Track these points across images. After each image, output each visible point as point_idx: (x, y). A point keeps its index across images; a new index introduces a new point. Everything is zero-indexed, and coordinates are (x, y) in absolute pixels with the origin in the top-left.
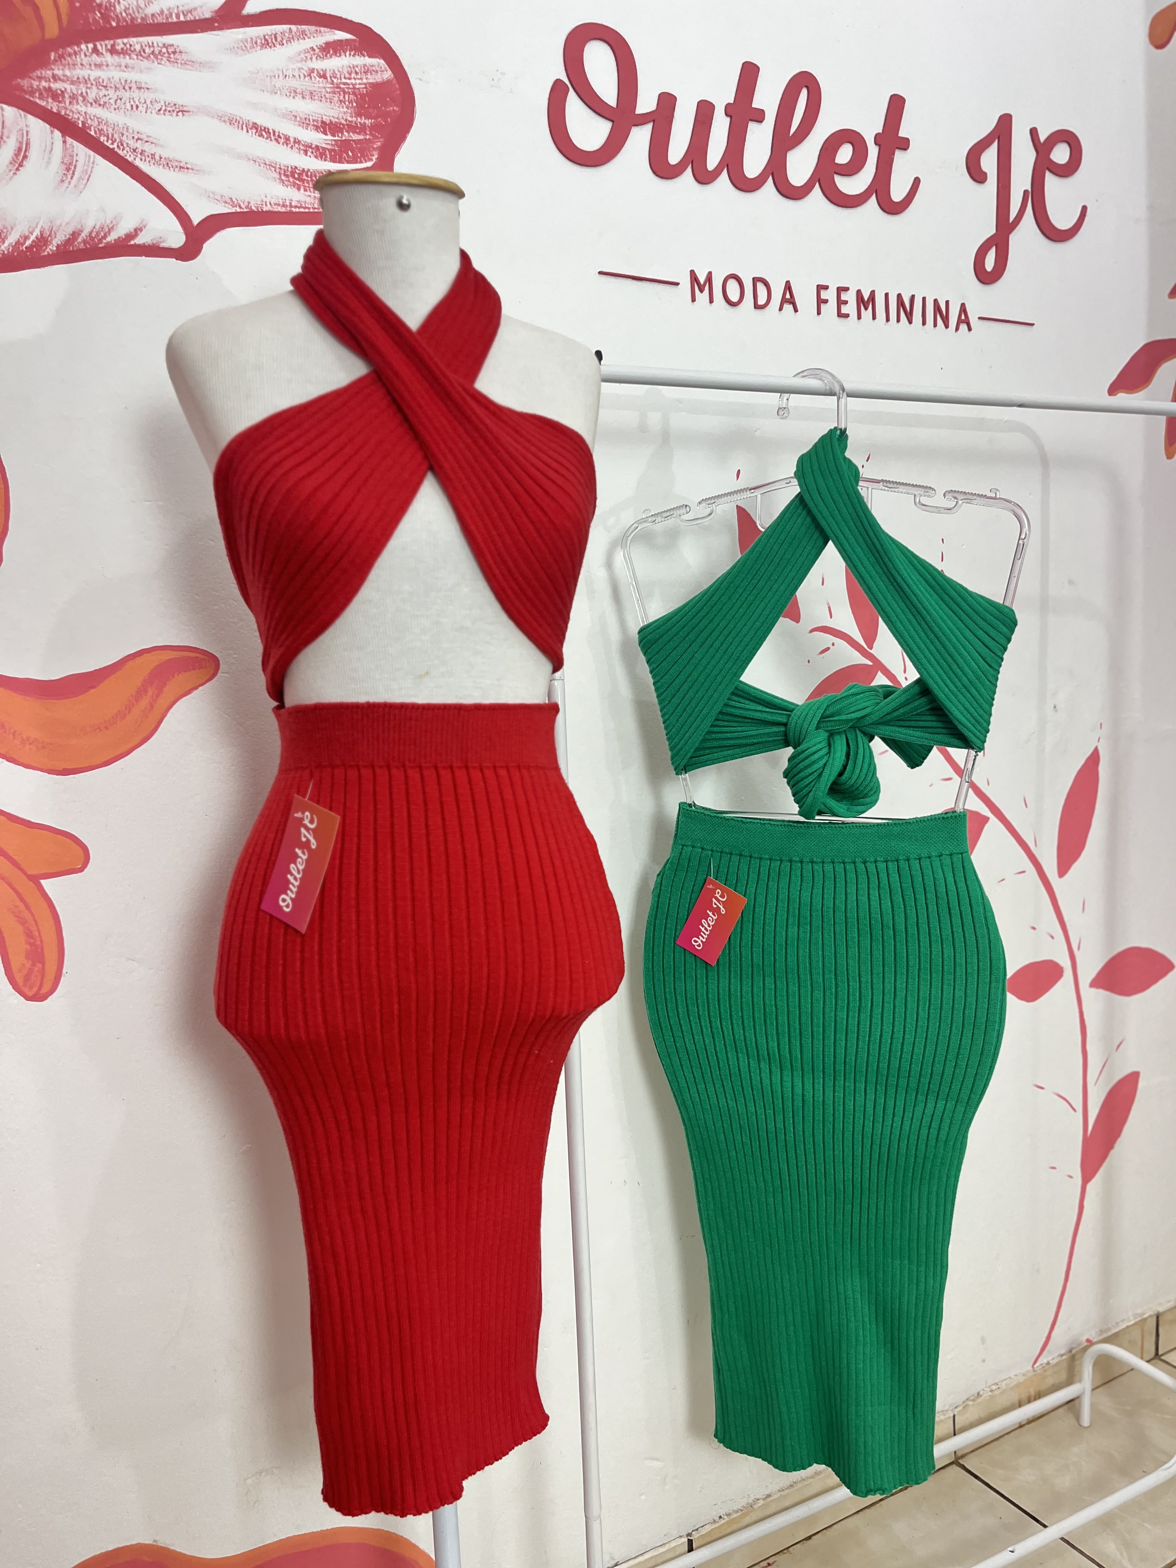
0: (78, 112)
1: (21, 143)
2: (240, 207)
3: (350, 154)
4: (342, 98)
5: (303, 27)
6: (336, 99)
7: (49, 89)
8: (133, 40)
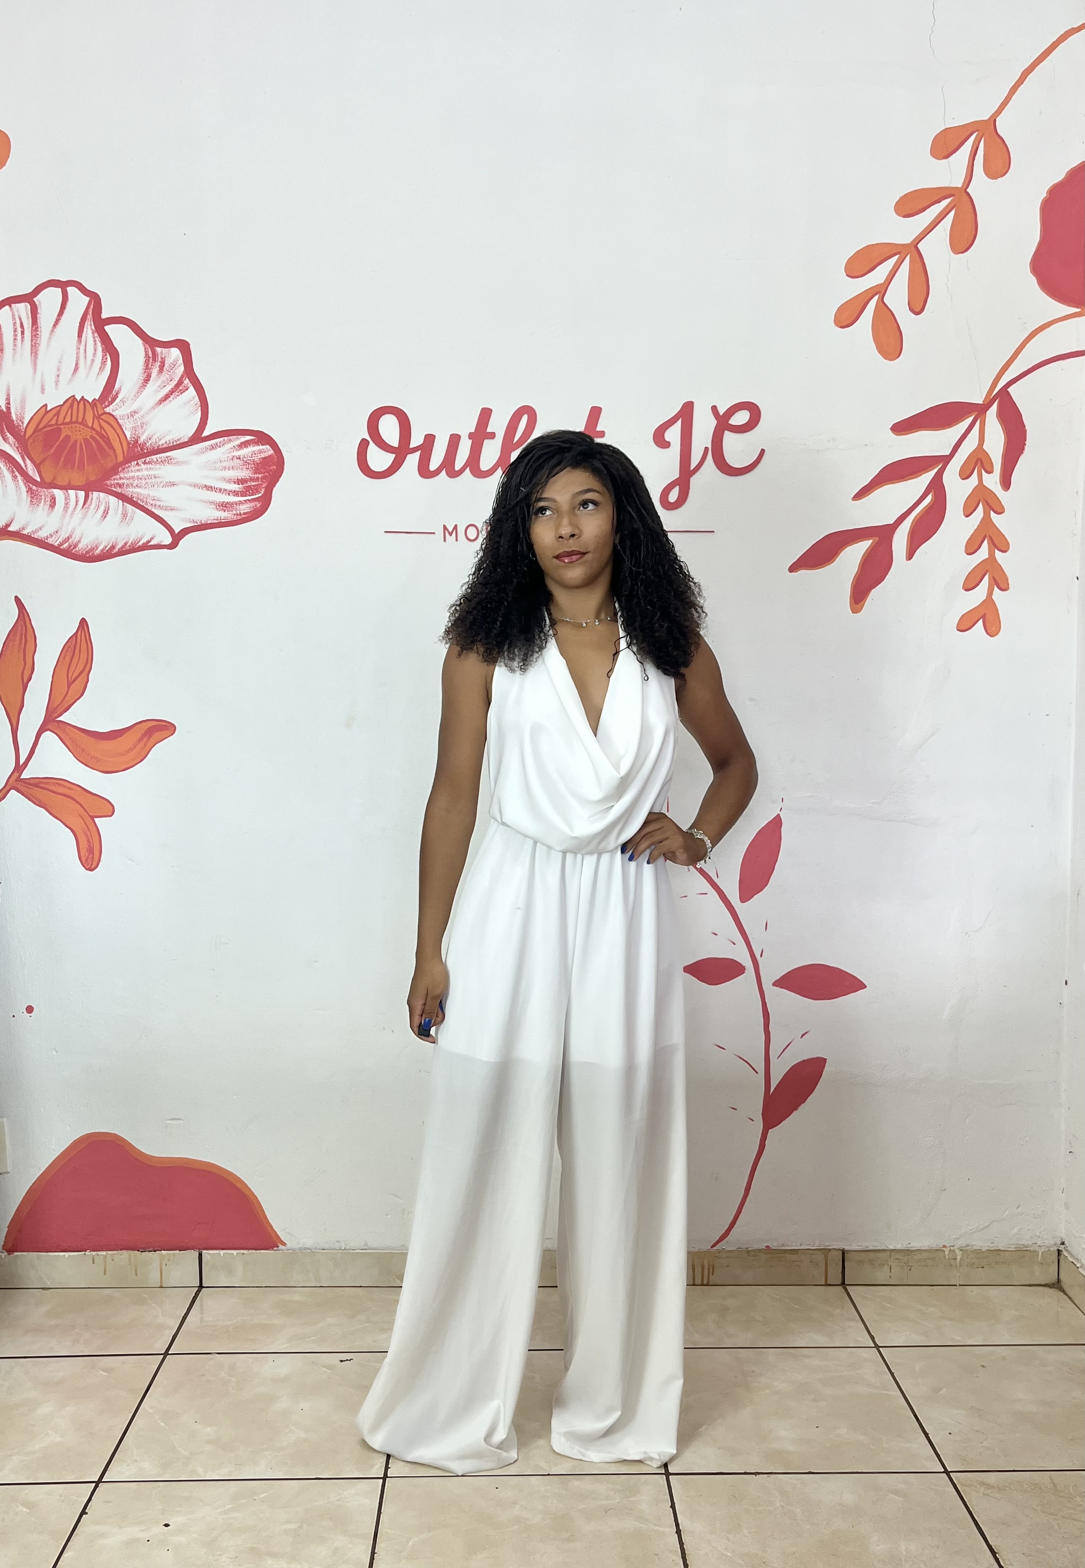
0: (129, 491)
1: (106, 507)
2: (197, 523)
3: (251, 492)
4: (247, 467)
5: (230, 437)
6: (245, 467)
7: (118, 484)
8: (153, 457)
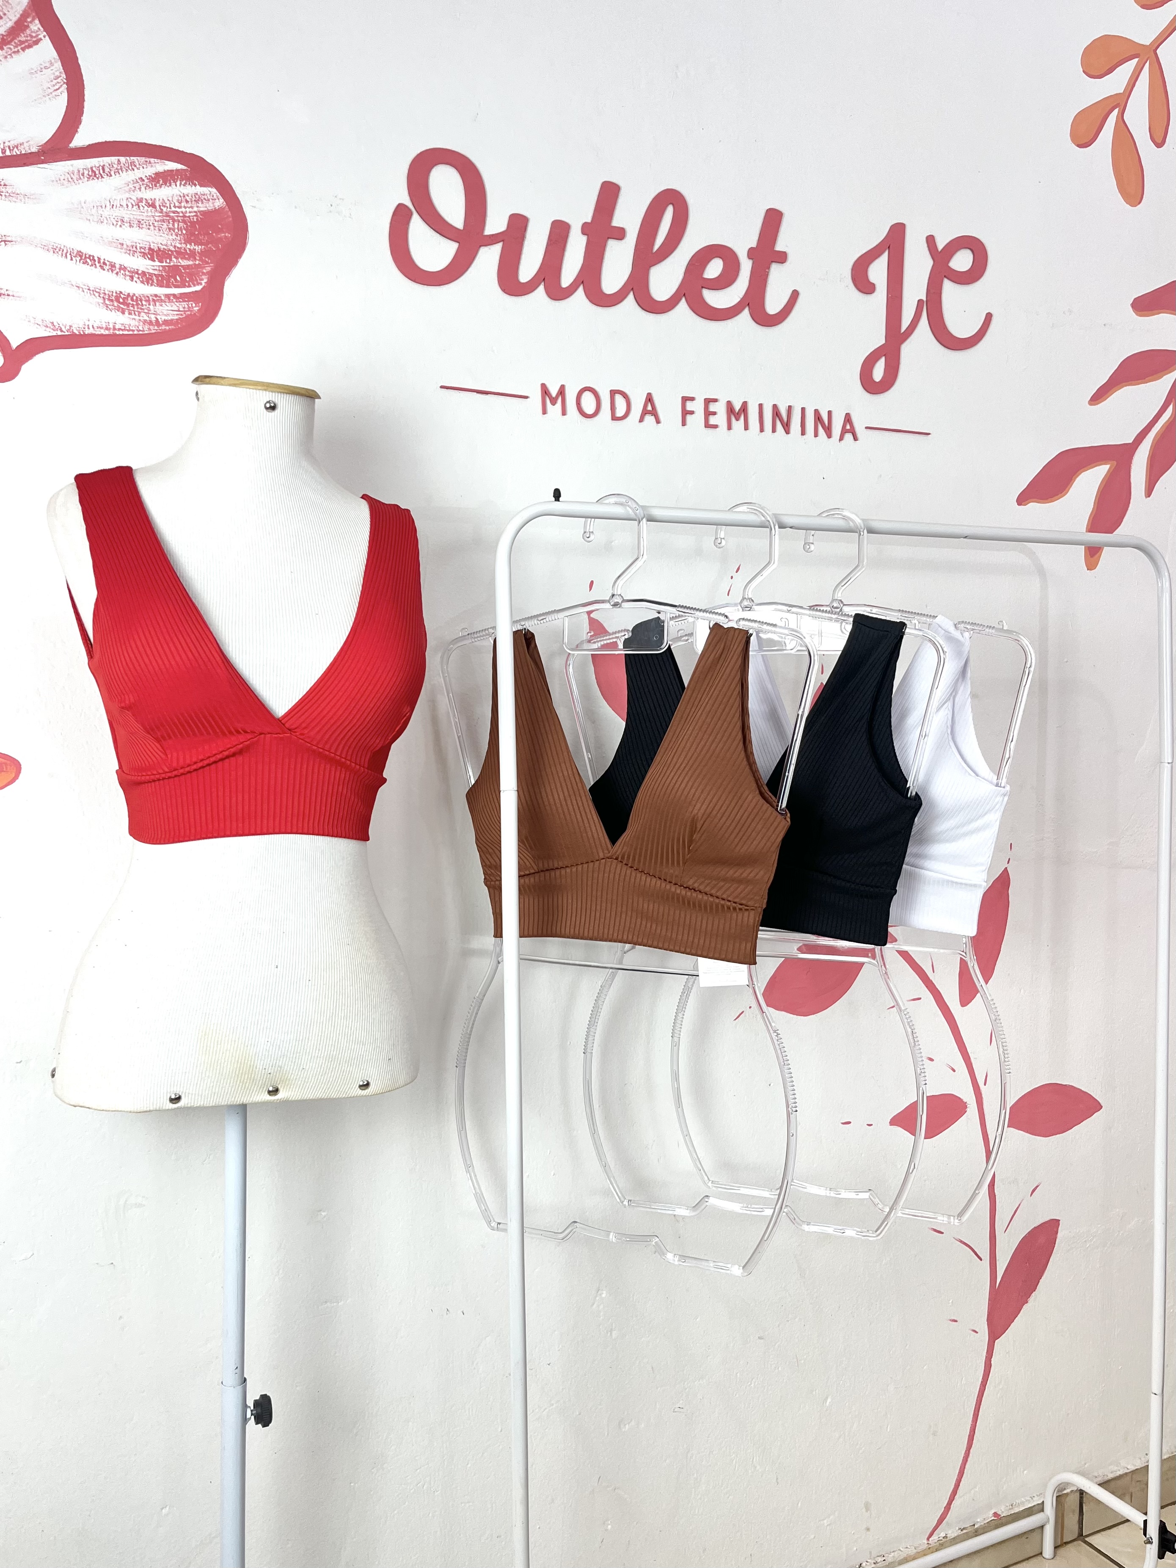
2: (62, 331)
3: (178, 278)
4: (171, 226)
5: (132, 158)
6: (165, 226)
